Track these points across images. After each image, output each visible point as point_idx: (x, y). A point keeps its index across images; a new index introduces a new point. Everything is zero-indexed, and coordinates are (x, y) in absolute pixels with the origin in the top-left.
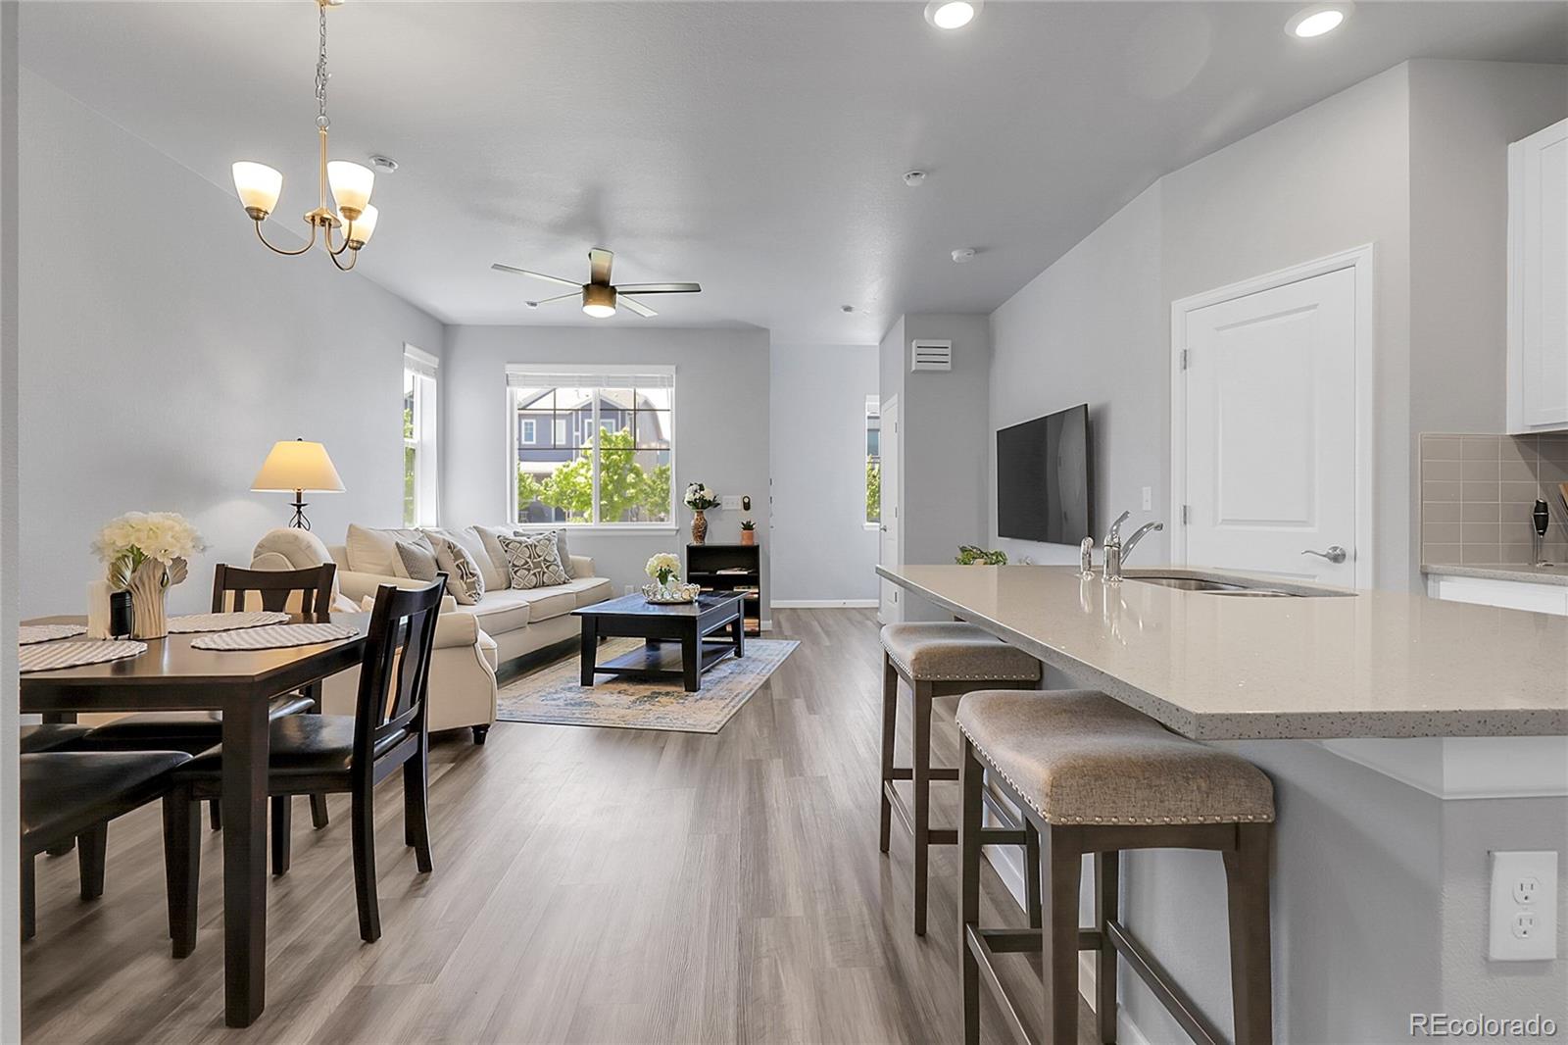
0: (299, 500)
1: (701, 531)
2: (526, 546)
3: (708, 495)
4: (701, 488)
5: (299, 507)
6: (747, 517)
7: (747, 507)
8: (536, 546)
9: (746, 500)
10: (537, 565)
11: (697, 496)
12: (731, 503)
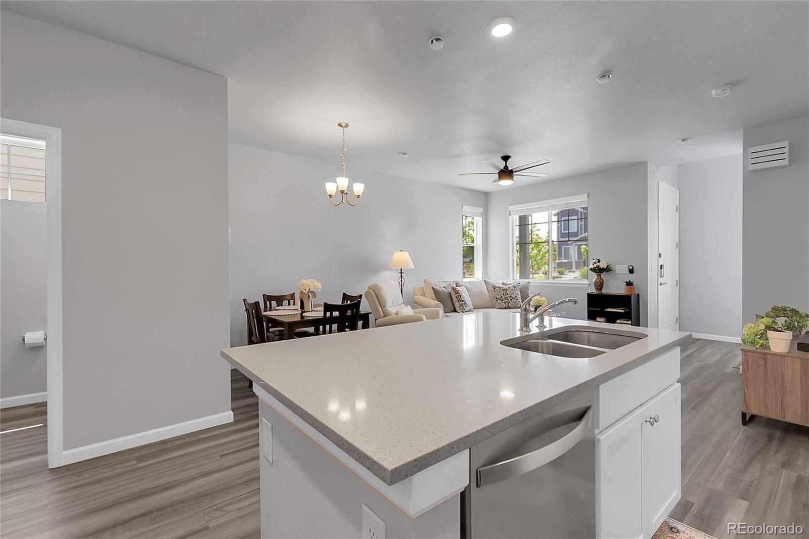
0: (401, 271)
1: (600, 285)
2: (503, 290)
3: (603, 265)
4: (599, 261)
5: (401, 273)
6: (630, 278)
7: (631, 271)
8: (507, 290)
9: (631, 268)
10: (506, 298)
11: (595, 265)
12: (621, 269)
